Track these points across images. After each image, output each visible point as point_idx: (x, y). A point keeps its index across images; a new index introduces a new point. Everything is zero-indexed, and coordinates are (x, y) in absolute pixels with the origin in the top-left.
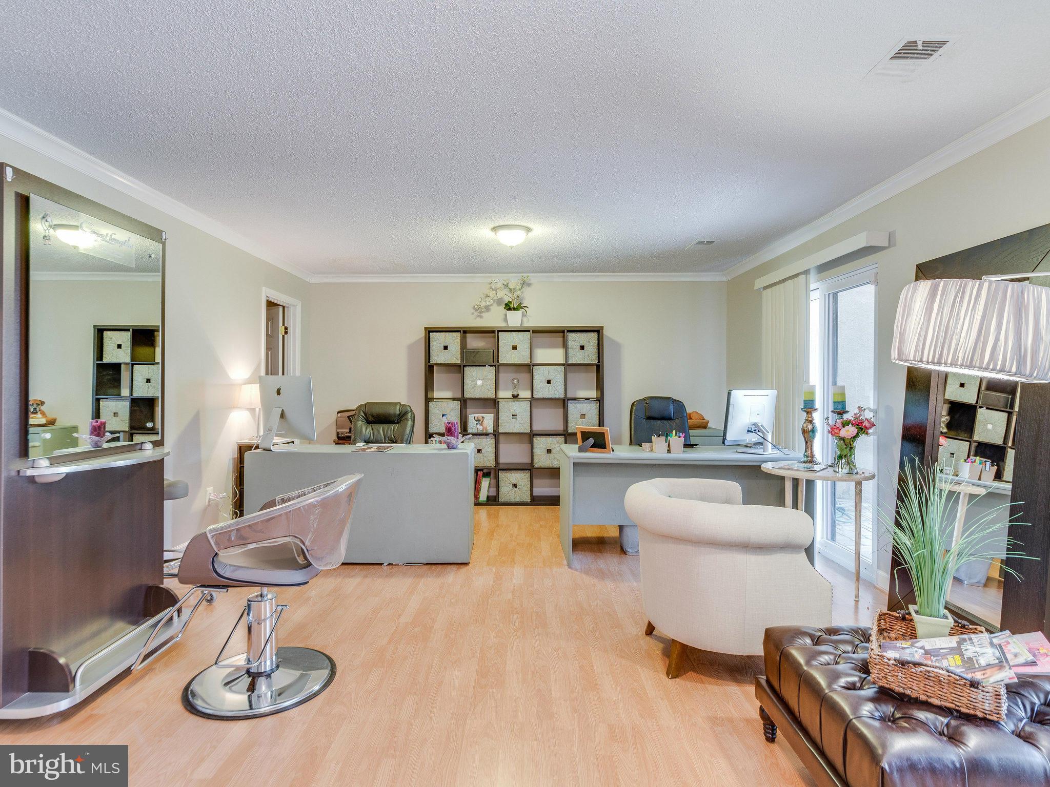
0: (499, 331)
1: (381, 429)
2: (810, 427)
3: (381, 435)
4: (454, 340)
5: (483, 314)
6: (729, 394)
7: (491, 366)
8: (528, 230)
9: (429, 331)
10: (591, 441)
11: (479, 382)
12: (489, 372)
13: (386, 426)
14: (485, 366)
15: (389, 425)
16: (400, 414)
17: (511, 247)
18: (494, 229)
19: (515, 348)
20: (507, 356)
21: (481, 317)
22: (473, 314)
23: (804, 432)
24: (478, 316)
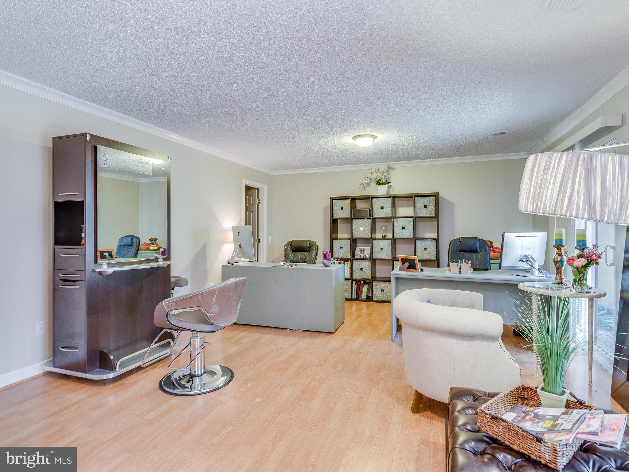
0: (372, 198)
1: (299, 254)
2: (559, 258)
3: (299, 258)
4: (347, 204)
5: (366, 188)
6: (503, 235)
7: (368, 219)
8: (375, 137)
9: (332, 199)
10: (407, 264)
11: (361, 229)
12: (367, 223)
13: (302, 253)
14: (365, 219)
15: (304, 253)
16: (309, 247)
17: (364, 148)
18: (354, 138)
19: (382, 208)
20: (377, 213)
21: (365, 190)
22: (360, 188)
23: (555, 262)
24: (363, 189)
